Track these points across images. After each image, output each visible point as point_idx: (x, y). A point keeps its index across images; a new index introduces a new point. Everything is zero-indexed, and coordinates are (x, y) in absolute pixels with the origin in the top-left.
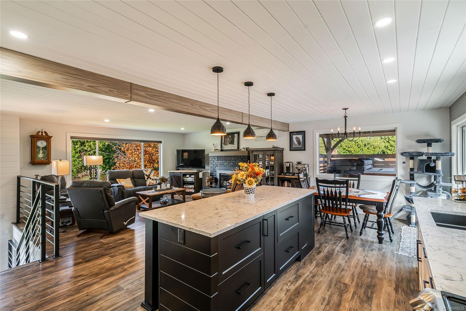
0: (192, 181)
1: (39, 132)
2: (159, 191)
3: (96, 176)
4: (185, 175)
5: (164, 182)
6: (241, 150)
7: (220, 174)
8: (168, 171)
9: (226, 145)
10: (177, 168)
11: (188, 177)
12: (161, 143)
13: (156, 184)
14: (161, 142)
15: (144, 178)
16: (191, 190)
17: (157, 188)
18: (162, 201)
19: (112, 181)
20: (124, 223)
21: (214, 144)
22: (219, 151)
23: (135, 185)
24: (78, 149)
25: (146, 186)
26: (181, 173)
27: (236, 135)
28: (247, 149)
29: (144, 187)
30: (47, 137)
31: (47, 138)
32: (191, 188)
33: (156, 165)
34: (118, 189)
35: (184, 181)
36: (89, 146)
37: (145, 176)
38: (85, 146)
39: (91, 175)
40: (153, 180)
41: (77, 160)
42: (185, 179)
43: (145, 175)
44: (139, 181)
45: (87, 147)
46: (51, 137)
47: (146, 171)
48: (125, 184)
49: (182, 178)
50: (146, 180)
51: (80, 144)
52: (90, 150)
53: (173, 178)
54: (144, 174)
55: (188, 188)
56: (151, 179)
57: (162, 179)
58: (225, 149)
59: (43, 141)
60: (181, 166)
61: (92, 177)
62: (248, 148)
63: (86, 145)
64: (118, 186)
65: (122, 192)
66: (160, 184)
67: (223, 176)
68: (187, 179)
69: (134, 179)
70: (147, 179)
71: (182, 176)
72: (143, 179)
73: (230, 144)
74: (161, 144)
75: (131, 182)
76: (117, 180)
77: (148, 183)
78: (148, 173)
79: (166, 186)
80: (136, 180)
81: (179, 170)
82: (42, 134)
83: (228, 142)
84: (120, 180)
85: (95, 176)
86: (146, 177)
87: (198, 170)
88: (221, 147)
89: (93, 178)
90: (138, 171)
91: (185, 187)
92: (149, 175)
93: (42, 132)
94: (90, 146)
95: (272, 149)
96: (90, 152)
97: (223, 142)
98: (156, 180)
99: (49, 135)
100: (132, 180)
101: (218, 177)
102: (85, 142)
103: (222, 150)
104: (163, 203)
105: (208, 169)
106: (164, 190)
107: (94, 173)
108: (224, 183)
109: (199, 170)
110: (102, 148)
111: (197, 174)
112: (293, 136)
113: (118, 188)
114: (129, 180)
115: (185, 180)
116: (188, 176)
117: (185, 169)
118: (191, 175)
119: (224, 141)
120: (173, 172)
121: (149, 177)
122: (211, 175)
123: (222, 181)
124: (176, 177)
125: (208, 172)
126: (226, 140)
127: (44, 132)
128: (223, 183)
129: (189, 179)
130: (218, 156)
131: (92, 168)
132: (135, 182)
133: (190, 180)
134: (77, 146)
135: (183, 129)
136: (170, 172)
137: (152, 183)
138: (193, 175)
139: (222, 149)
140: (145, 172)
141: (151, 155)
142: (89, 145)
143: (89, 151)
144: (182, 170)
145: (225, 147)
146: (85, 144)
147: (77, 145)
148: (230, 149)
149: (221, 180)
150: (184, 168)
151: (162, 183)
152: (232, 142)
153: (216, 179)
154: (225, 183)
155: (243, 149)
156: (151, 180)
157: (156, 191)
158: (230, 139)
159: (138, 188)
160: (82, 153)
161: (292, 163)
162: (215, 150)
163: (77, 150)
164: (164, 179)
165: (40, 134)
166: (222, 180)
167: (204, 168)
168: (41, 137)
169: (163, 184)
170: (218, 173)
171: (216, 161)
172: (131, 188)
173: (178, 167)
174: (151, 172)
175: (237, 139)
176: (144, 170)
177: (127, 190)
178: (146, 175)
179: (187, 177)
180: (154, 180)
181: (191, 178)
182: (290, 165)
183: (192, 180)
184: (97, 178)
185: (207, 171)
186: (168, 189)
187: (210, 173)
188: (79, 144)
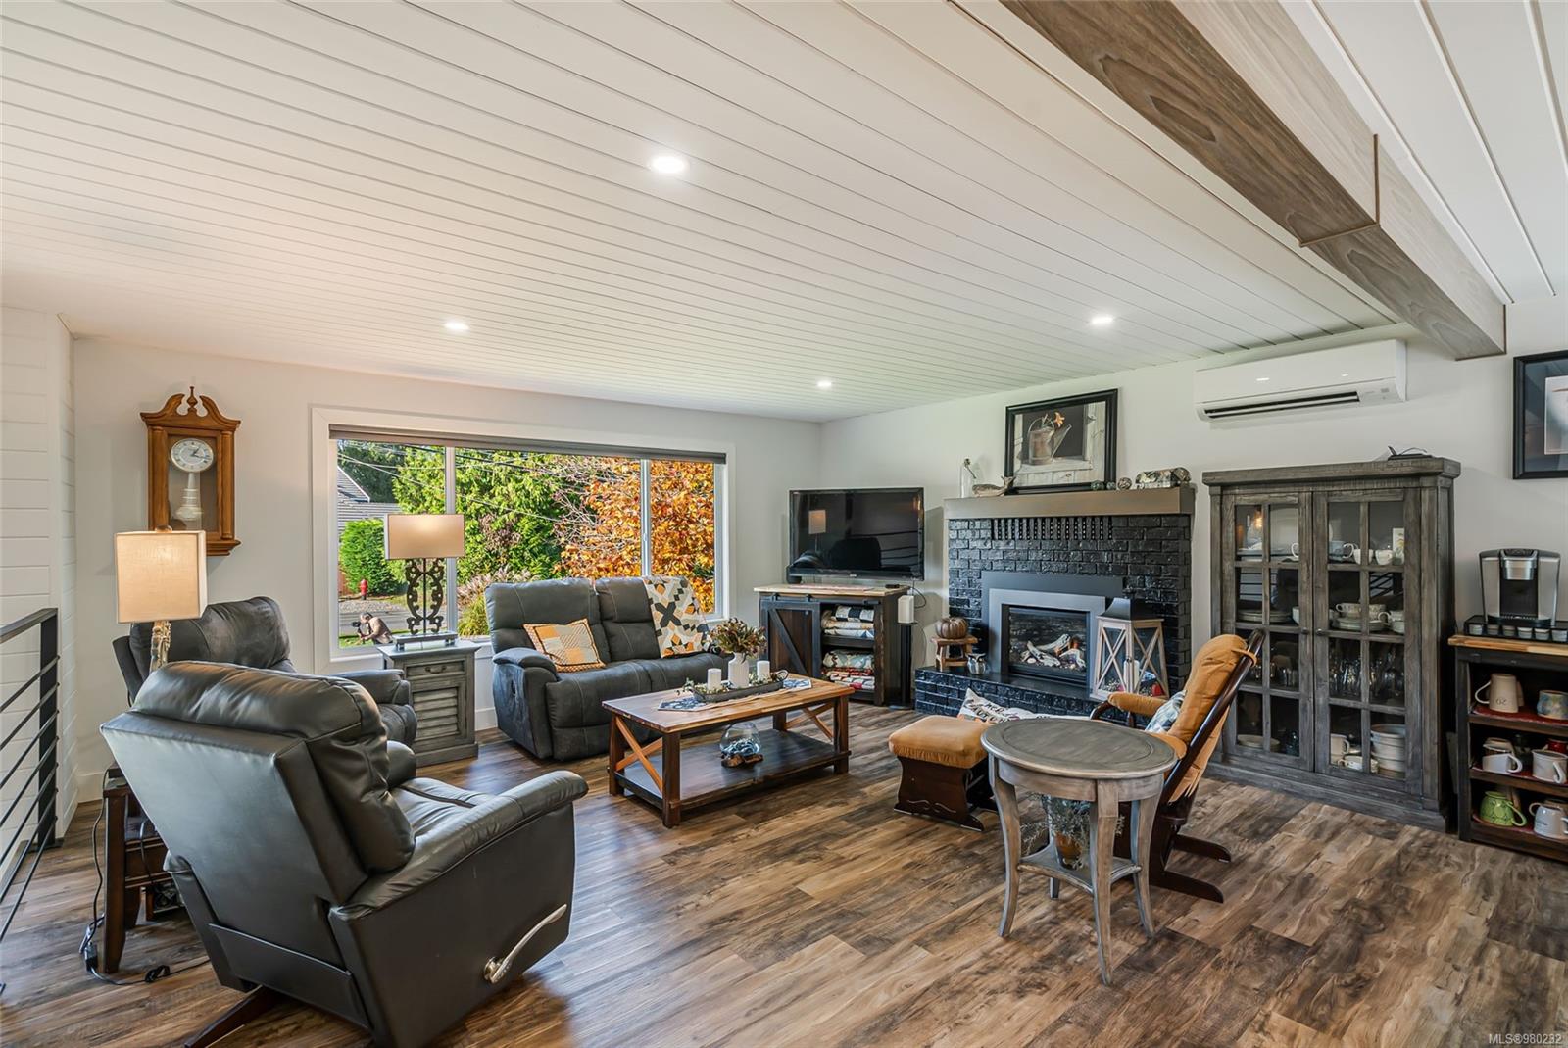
0: (865, 636)
1: (178, 398)
2: (720, 697)
3: (436, 608)
4: (829, 607)
5: (741, 649)
6: (1134, 487)
7: (1005, 608)
8: (755, 589)
9: (1034, 463)
10: (791, 575)
11: (846, 620)
12: (725, 463)
13: (703, 651)
14: (721, 458)
15: (650, 620)
16: (859, 681)
17: (705, 681)
18: (729, 749)
19: (508, 635)
20: (491, 965)
21: (968, 462)
22: (997, 492)
23: (610, 656)
24: (472, 507)
25: (658, 657)
26: (810, 596)
27: (1096, 411)
28: (1174, 477)
29: (647, 664)
30: (215, 424)
31: (218, 431)
32: (861, 671)
33: (702, 559)
34: (527, 675)
35: (824, 637)
36: (503, 495)
37: (654, 612)
38: (492, 496)
39: (414, 604)
40: (686, 627)
41: (471, 540)
42: (831, 625)
43: (652, 606)
44: (627, 634)
45: (499, 498)
46: (233, 425)
47: (656, 586)
48: (562, 647)
49: (815, 620)
50: (658, 627)
51: (478, 489)
52: (507, 509)
53: (776, 618)
54: (650, 601)
55: (843, 669)
56: (678, 622)
57: (730, 633)
58: (1030, 485)
59: (196, 445)
60: (806, 566)
61: (420, 612)
62: (1180, 474)
63: (496, 494)
64: (524, 664)
65: (545, 692)
66: (721, 659)
67: (1021, 617)
68: (838, 625)
69: (604, 622)
70: (664, 624)
71: (816, 611)
72: (645, 625)
73: (1056, 456)
74: (725, 469)
75: (588, 638)
76: (528, 627)
77: (665, 644)
78: (664, 598)
79: (750, 672)
80: (612, 627)
81: (798, 581)
82: (192, 411)
83: (1048, 450)
84: (542, 629)
85: (433, 607)
86: (657, 616)
87: (888, 587)
88: (1009, 471)
89: (425, 619)
90: (622, 587)
91: (831, 663)
92: (672, 606)
93: (192, 402)
94: (506, 496)
95: (1389, 471)
96: (505, 516)
97: (1018, 449)
98: (702, 629)
99: (225, 413)
100: (598, 627)
101: (995, 623)
102: (493, 484)
103: (1012, 491)
104: (734, 762)
105: (939, 583)
106: (741, 693)
107: (429, 593)
108: (1026, 654)
109: (896, 587)
110: (540, 502)
111: (886, 607)
112: (1547, 379)
113: (524, 670)
114: (580, 630)
115: (831, 632)
116: (843, 612)
117: (824, 577)
118: (857, 606)
119: (1025, 444)
120: (777, 595)
121: (669, 613)
122: (954, 613)
123: (1015, 644)
124: (788, 618)
125: (935, 594)
126: (1039, 435)
127: (200, 401)
128: (1018, 653)
129: (848, 625)
130: (992, 520)
131: (418, 573)
132: (608, 636)
133: (853, 633)
134: (469, 497)
135: (825, 384)
136: (761, 593)
137: (686, 646)
138: (869, 607)
139: (1012, 483)
140: (655, 592)
141: (681, 518)
142: (504, 491)
143: (503, 513)
144: (815, 582)
145: (1029, 475)
146: (492, 491)
147: (471, 492)
148: (1062, 482)
149: (1010, 636)
150: (819, 573)
151: (732, 656)
152: (1073, 447)
153: (982, 633)
154: (1031, 656)
155: (1145, 480)
156: (682, 627)
157: (702, 698)
158: (1057, 429)
159: (619, 670)
160: (484, 519)
161: (1556, 560)
162: (975, 488)
163: (469, 510)
164: (740, 635)
165: (183, 409)
166: (1016, 637)
167: (922, 576)
168: (190, 423)
169: (736, 663)
170: (994, 601)
171: (979, 544)
172: (586, 667)
173: (796, 572)
174: (681, 591)
175: (1103, 428)
176: (650, 583)
177: (568, 682)
178: (659, 607)
179: (839, 619)
180: (693, 629)
181: (859, 625)
182: (1535, 571)
183: (861, 633)
184: (441, 618)
185: (931, 591)
186: (759, 688)
187: (951, 601)
188: (476, 489)
